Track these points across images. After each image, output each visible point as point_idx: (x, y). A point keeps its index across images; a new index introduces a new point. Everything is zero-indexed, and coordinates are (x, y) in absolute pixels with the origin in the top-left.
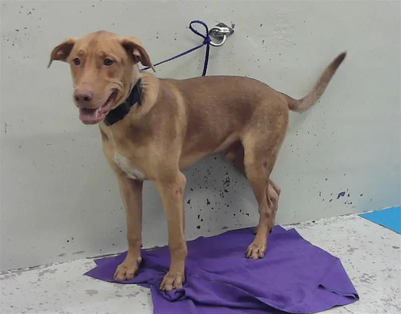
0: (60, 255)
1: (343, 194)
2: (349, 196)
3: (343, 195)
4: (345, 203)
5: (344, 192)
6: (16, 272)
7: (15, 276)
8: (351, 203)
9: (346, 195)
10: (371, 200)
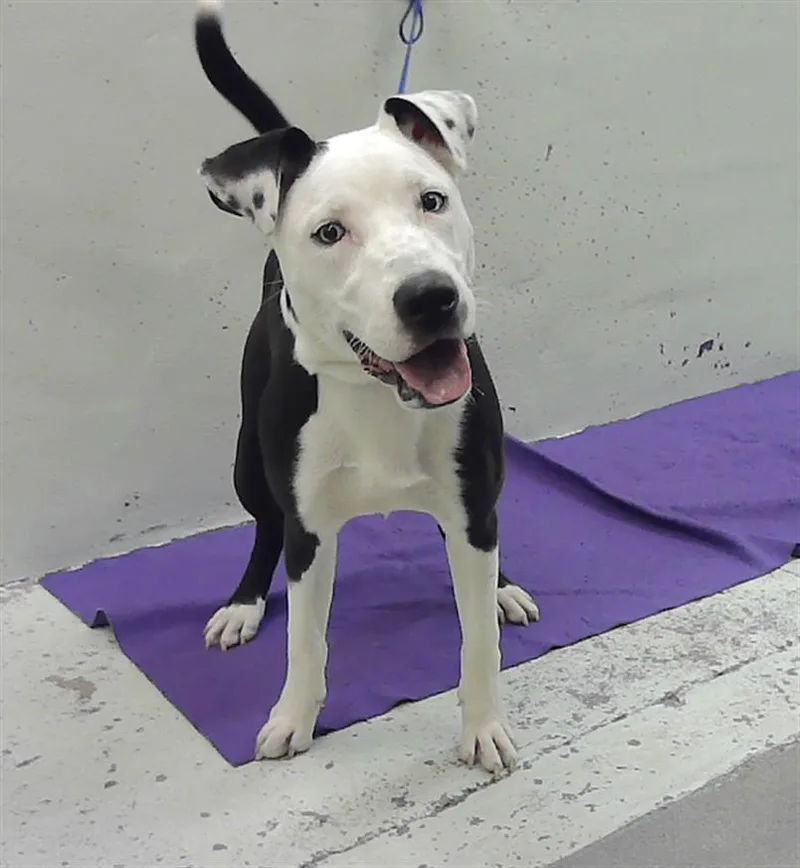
0: (112, 540)
1: (708, 345)
2: (721, 348)
3: (710, 348)
4: (716, 366)
5: (712, 342)
6: (19, 587)
7: (20, 594)
8: (727, 365)
9: (716, 347)
10: (769, 353)
